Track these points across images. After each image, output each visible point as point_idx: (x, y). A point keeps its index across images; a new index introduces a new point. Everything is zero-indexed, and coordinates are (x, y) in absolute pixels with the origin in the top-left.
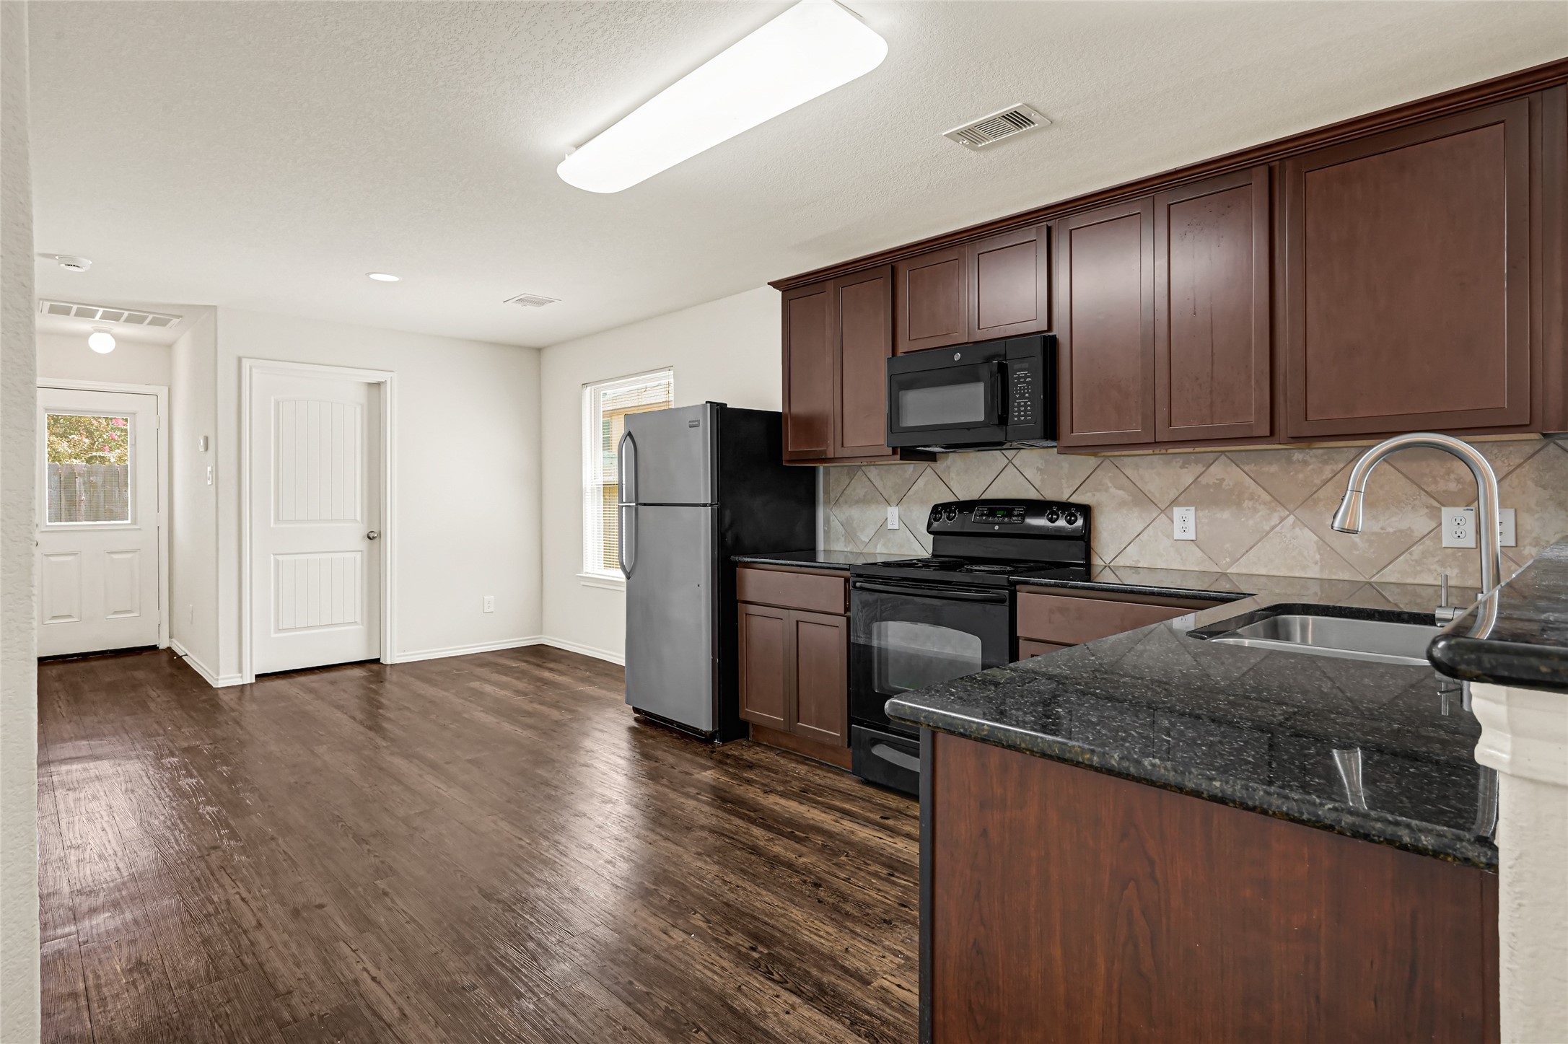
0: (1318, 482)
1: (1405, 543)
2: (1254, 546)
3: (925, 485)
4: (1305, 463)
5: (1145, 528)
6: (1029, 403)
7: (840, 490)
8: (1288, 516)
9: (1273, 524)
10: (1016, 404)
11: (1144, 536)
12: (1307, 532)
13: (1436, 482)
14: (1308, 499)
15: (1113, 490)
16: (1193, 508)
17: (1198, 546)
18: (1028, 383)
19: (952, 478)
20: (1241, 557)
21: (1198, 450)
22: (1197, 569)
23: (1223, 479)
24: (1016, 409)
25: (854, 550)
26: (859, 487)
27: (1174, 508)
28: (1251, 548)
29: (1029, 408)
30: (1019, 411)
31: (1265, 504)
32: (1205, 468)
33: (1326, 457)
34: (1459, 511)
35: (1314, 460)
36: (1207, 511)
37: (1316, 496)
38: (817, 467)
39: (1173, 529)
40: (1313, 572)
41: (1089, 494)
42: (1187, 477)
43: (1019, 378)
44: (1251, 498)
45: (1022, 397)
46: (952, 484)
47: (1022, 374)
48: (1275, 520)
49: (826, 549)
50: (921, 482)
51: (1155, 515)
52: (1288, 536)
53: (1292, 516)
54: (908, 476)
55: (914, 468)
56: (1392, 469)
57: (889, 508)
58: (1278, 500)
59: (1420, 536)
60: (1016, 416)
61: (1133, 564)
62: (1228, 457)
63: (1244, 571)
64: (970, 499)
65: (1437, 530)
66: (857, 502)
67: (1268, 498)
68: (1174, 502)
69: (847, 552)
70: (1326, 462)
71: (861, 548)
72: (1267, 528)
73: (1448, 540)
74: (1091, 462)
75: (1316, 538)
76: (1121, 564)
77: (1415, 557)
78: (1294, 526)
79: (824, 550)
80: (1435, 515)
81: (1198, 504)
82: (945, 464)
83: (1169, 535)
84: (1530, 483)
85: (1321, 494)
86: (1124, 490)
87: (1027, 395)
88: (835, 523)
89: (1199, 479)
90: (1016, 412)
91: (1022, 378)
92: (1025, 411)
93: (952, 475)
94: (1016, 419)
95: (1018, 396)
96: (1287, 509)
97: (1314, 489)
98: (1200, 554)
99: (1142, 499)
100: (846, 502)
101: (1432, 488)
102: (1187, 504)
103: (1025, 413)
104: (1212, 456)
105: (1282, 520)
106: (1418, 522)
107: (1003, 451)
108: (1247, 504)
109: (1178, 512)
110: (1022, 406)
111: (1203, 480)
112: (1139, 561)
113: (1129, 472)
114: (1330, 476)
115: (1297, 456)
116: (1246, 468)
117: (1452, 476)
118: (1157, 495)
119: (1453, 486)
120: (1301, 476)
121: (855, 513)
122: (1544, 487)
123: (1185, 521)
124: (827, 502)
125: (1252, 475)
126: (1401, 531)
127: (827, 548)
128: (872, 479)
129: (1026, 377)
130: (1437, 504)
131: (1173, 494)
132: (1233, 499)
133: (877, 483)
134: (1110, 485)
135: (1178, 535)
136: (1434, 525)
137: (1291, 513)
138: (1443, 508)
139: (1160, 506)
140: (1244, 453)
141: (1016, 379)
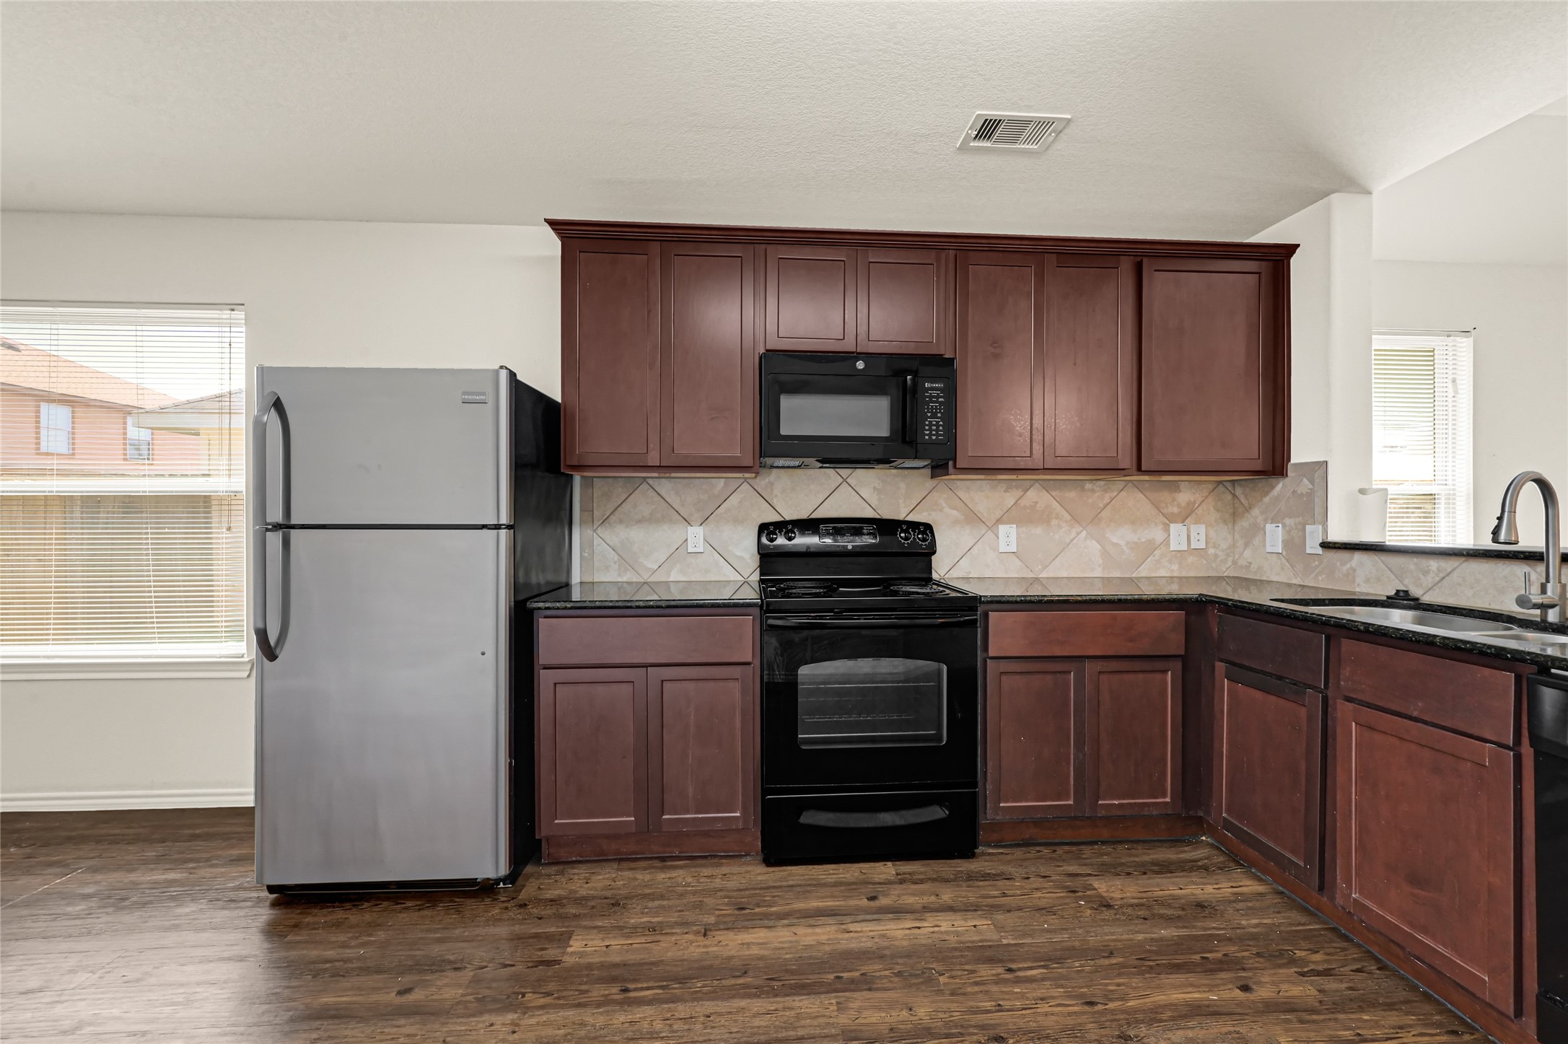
0: (1101, 505)
1: (1149, 549)
2: (1059, 554)
3: (740, 502)
4: (1093, 491)
5: (976, 543)
6: (941, 423)
7: (611, 507)
8: (1082, 531)
9: (1072, 537)
10: (927, 423)
11: (974, 551)
12: (1094, 542)
13: (1167, 507)
14: (1095, 518)
15: (947, 510)
16: (1015, 526)
17: (1018, 557)
18: (941, 403)
19: (776, 496)
20: (1050, 564)
21: (1020, 477)
22: (1017, 576)
23: (1037, 502)
24: (927, 428)
25: (634, 580)
26: (642, 501)
27: (1000, 526)
28: (1057, 557)
29: (941, 428)
30: (930, 430)
31: (1066, 522)
32: (1023, 493)
33: (1106, 487)
34: (1180, 526)
35: (1098, 489)
36: (1024, 528)
37: (1100, 515)
38: (572, 475)
39: (998, 543)
40: (1098, 573)
41: (925, 514)
42: (1010, 499)
43: (931, 397)
44: (1057, 517)
45: (934, 416)
46: (775, 502)
47: (934, 393)
48: (1073, 535)
49: (585, 580)
50: (734, 500)
51: (983, 532)
52: (1082, 546)
53: (1084, 531)
54: (716, 492)
55: (725, 483)
56: (1144, 497)
57: (689, 528)
58: (1076, 519)
59: (1159, 543)
60: (927, 435)
61: (965, 575)
62: (1040, 485)
63: (1052, 575)
64: (799, 518)
65: (1166, 542)
66: (639, 521)
67: (1067, 517)
68: (999, 521)
69: (623, 582)
70: (1106, 491)
71: (646, 577)
72: (1068, 541)
73: (1174, 546)
74: (927, 484)
75: (1099, 547)
76: (955, 576)
77: (1157, 558)
78: (1086, 539)
79: (581, 583)
80: (1167, 530)
81: (1019, 522)
82: (767, 480)
83: (995, 548)
84: (1211, 508)
85: (1103, 514)
86: (957, 510)
87: (939, 415)
88: (599, 545)
89: (1019, 502)
90: (927, 430)
91: (934, 397)
92: (937, 430)
93: (776, 492)
94: (927, 437)
95: (929, 415)
96: (1082, 526)
97: (1099, 511)
98: (1018, 563)
99: (973, 518)
100: (621, 522)
101: (1165, 511)
102: (1009, 522)
103: (937, 432)
104: (1028, 483)
105: (1078, 534)
106: (1157, 534)
107: (836, 469)
108: (1054, 522)
109: (1003, 529)
110: (934, 425)
111: (1023, 502)
112: (970, 572)
113: (961, 494)
114: (1108, 501)
115: (1088, 486)
116: (1054, 494)
117: (1175, 503)
118: (986, 515)
119: (1176, 510)
120: (1090, 501)
121: (636, 535)
122: (1217, 510)
123: (1008, 536)
124: (589, 519)
125: (1058, 499)
126: (1149, 540)
127: (588, 579)
128: (663, 494)
129: (938, 397)
130: (1168, 522)
131: (998, 513)
132: (1044, 518)
133: (672, 499)
134: (944, 505)
135: (1003, 548)
136: (1167, 536)
137: (1084, 528)
138: (1171, 525)
139: (987, 524)
140: (1052, 482)
141: (927, 396)
